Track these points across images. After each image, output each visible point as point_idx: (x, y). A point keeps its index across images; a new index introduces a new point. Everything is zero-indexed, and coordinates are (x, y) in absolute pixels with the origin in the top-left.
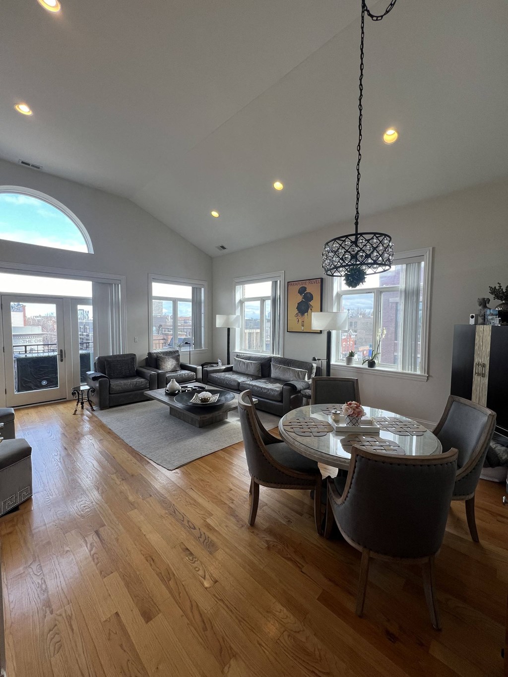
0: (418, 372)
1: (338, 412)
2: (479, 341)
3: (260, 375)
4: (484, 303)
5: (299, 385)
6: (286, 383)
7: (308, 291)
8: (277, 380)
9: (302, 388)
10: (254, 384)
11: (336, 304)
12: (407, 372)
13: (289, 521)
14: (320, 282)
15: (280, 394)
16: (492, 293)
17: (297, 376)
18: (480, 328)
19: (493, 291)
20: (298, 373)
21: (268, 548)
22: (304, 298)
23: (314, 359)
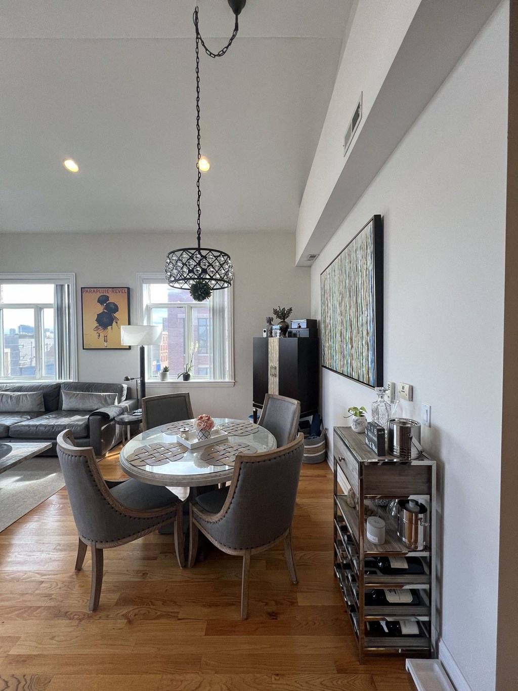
0: (227, 380)
1: (187, 429)
2: (271, 350)
3: (43, 410)
4: (270, 321)
5: (112, 411)
6: (92, 413)
7: (111, 300)
8: (72, 412)
9: (115, 415)
10: (38, 423)
11: (146, 317)
12: (218, 380)
13: (144, 574)
14: (126, 291)
15: (85, 427)
16: (275, 314)
17: (103, 402)
18: (271, 340)
19: (276, 312)
20: (105, 398)
21: (130, 622)
22: (106, 308)
23: (127, 379)
